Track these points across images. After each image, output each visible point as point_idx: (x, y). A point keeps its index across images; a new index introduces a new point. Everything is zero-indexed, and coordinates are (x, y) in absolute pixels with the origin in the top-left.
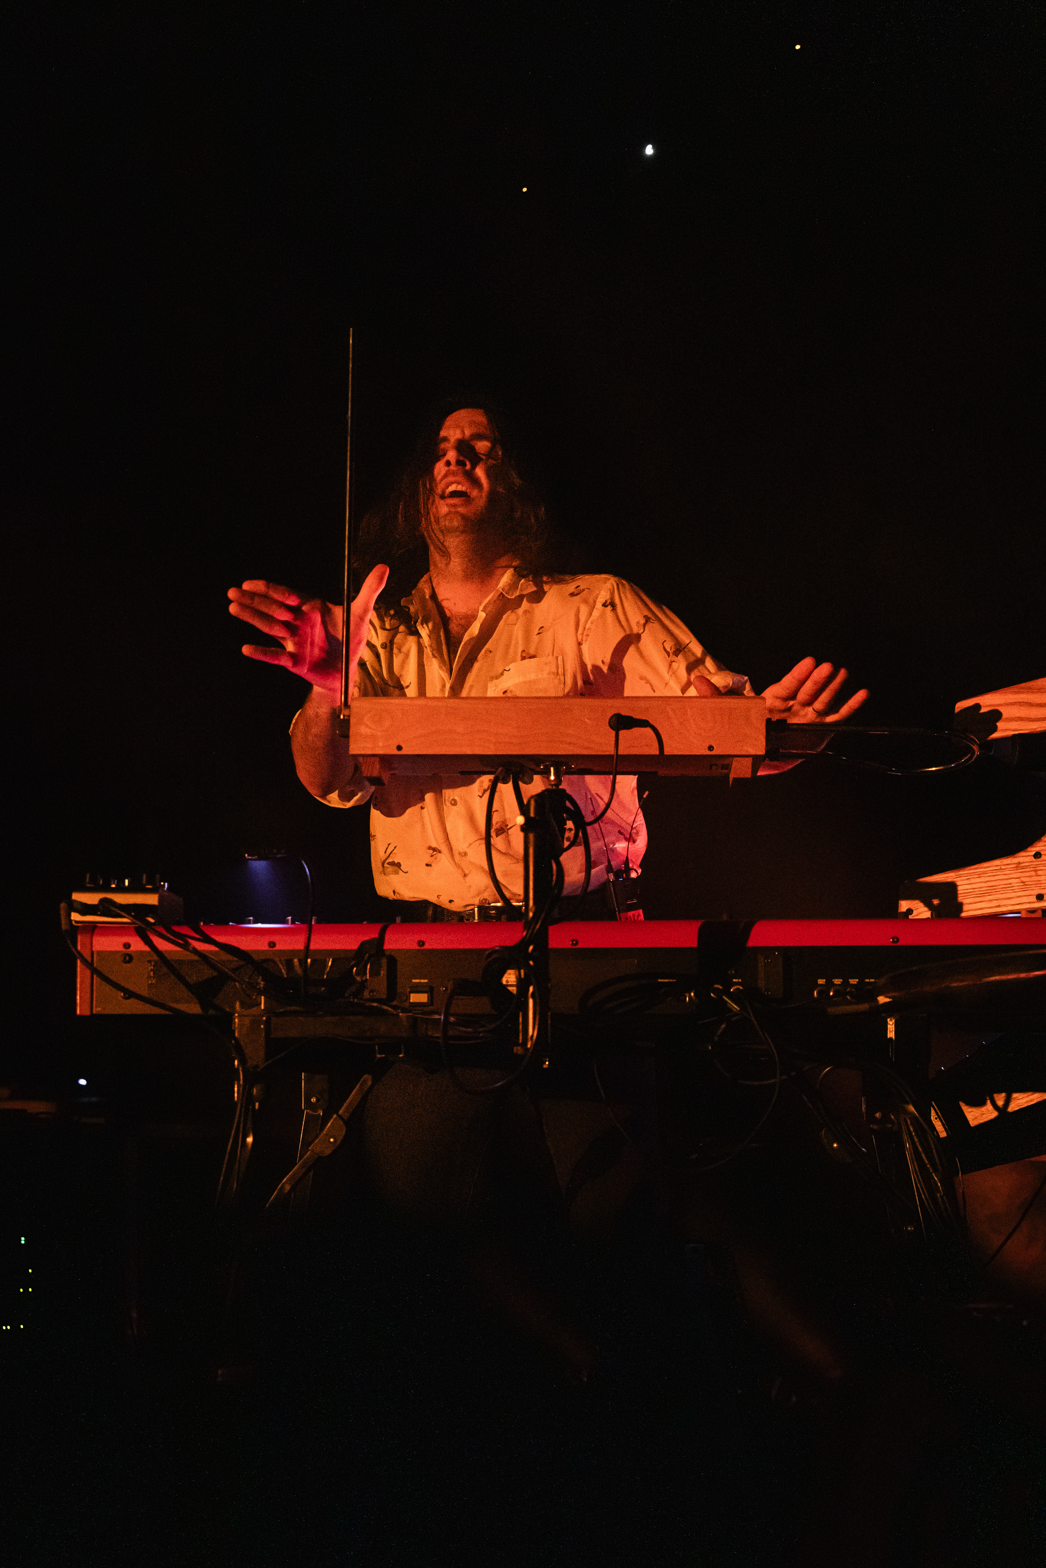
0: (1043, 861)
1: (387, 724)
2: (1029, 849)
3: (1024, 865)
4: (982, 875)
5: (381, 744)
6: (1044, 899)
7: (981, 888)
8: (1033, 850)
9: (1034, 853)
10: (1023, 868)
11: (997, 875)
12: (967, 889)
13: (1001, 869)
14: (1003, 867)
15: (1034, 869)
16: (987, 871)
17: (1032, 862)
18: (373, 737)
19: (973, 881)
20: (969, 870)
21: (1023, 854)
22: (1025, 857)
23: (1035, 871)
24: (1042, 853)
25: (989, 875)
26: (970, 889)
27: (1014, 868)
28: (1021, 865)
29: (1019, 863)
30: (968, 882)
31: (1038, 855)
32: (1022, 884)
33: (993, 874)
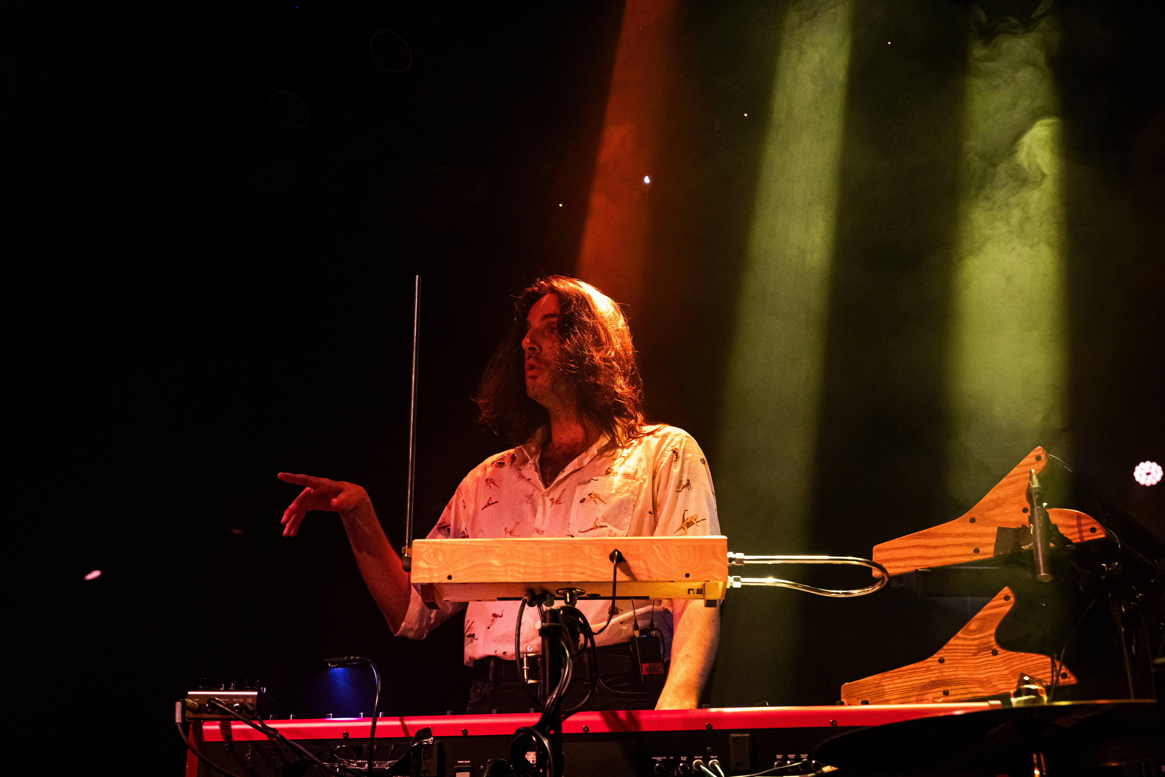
0: (945, 665)
1: (441, 559)
2: (935, 655)
3: (932, 668)
4: (902, 677)
5: (436, 575)
6: (949, 694)
7: (902, 687)
8: (937, 656)
9: (938, 659)
10: (931, 670)
11: (913, 677)
12: (891, 688)
13: (915, 672)
14: (917, 670)
15: (940, 671)
16: (904, 673)
17: (937, 666)
18: (430, 570)
19: (895, 681)
20: (893, 673)
21: (929, 659)
22: (932, 661)
23: (941, 673)
24: (945, 658)
25: (907, 676)
26: (893, 688)
27: (925, 670)
28: (930, 668)
29: (928, 667)
30: (891, 682)
31: (941, 661)
32: (932, 683)
33: (910, 676)
